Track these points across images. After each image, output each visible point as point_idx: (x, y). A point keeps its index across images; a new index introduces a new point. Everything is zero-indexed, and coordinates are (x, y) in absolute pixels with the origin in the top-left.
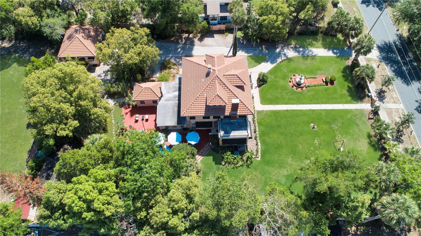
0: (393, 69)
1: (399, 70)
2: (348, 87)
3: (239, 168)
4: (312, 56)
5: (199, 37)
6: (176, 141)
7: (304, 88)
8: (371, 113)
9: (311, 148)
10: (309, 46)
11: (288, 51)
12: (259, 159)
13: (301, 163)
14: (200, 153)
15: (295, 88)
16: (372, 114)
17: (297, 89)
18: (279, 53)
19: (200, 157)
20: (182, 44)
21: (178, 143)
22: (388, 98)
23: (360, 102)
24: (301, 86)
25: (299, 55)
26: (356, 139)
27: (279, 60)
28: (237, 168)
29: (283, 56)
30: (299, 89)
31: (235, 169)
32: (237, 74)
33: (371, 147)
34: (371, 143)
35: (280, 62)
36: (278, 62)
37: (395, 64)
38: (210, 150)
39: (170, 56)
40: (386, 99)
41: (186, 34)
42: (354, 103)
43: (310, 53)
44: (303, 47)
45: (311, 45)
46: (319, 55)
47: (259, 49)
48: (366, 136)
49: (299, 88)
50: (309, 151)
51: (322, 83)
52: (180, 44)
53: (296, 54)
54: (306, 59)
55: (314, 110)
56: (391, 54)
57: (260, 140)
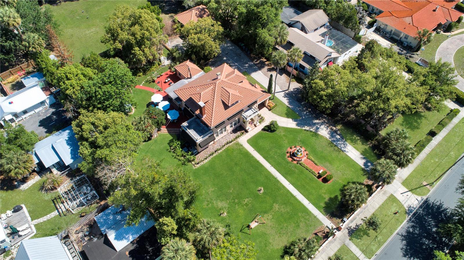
0: (411, 230)
1: (417, 237)
2: (336, 197)
3: (176, 159)
4: (341, 149)
5: (271, 67)
6: (163, 108)
7: (295, 162)
8: (324, 233)
9: (236, 200)
10: (349, 141)
11: (325, 129)
12: (194, 168)
13: (215, 200)
14: (169, 129)
15: (289, 154)
16: (324, 235)
17: (288, 157)
18: (315, 124)
19: (167, 131)
20: (254, 63)
21: (162, 109)
22: (363, 242)
23: (327, 216)
24: (295, 158)
25: (330, 138)
26: (280, 233)
27: (307, 128)
28: (175, 158)
29: (314, 128)
30: (290, 159)
31: (173, 157)
32: (231, 93)
33: (283, 251)
34: (287, 249)
35: (305, 130)
36: (303, 128)
37: (420, 230)
38: (177, 134)
39: (236, 64)
40: (359, 240)
41: (265, 58)
42: (321, 212)
43: (342, 146)
44: (342, 138)
45: (353, 142)
46: (347, 154)
47: (303, 109)
48: (291, 240)
49: (291, 157)
50: (232, 200)
51: (317, 173)
52: (253, 62)
53: (328, 136)
54: (332, 146)
55: (278, 181)
56: (431, 218)
57: (212, 159)
